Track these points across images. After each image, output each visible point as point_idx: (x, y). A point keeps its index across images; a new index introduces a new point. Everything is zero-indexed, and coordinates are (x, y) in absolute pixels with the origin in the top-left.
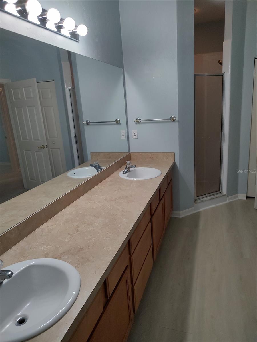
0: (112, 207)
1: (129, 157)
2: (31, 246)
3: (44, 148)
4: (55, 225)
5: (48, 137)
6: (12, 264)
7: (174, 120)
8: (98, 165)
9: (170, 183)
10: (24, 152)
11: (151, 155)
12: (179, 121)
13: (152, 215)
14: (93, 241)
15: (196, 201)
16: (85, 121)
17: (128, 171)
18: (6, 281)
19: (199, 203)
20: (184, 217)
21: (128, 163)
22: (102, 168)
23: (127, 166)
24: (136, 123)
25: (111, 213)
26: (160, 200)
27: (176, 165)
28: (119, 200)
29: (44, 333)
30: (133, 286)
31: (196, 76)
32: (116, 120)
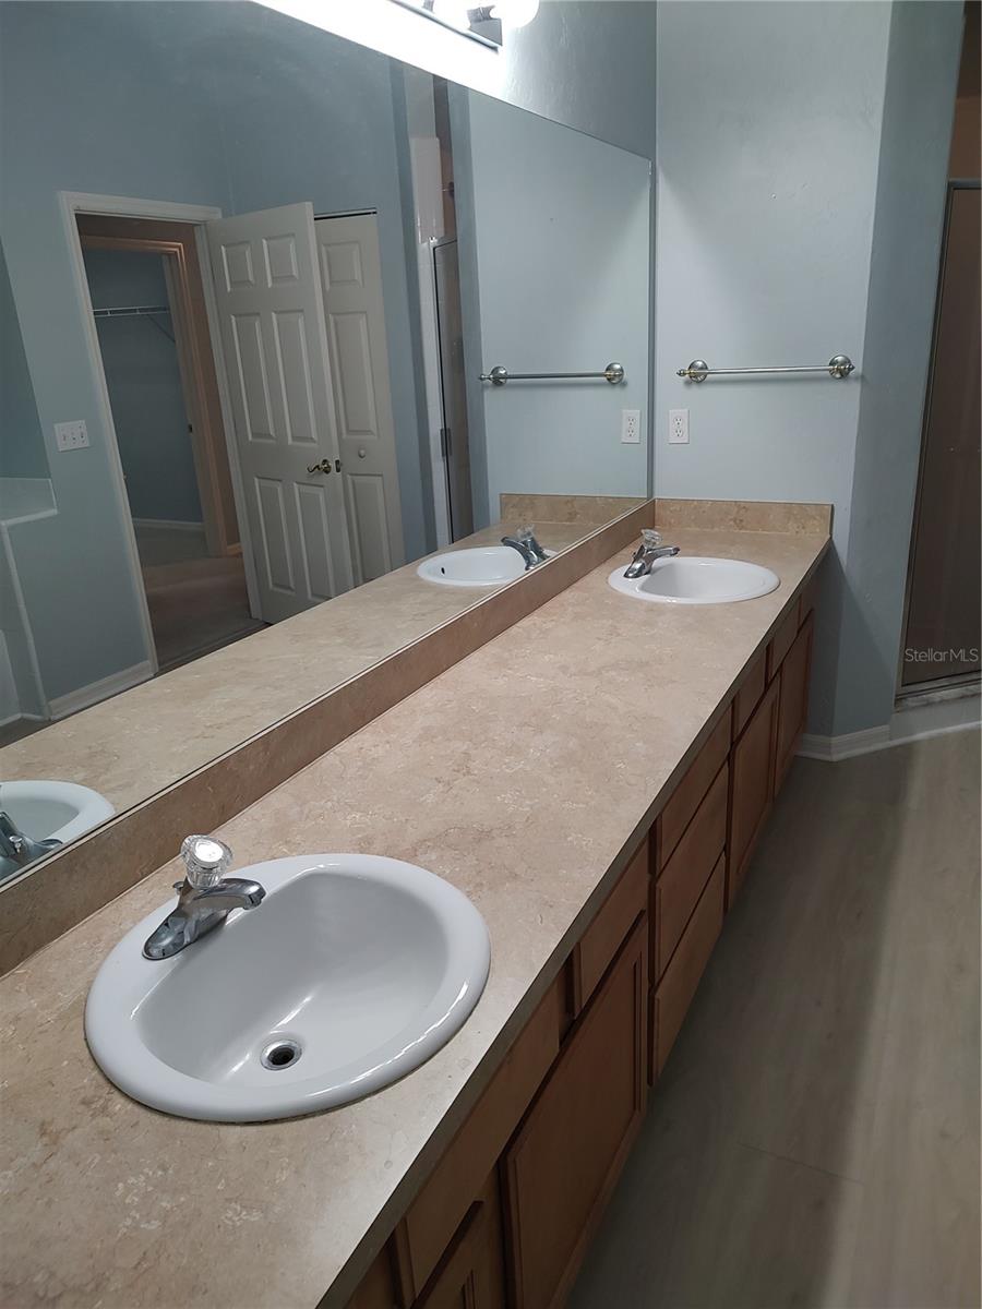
0: (589, 697)
1: (647, 514)
2: (310, 811)
3: (327, 472)
4: (388, 746)
5: (344, 431)
6: (249, 864)
7: (843, 372)
8: (533, 540)
9: (804, 623)
10: (257, 485)
11: (736, 509)
12: (862, 378)
13: (735, 737)
14: (528, 809)
15: (899, 699)
16: (487, 372)
17: (646, 569)
18: (236, 915)
19: (913, 708)
20: (848, 760)
21: (647, 537)
22: (546, 552)
23: (642, 547)
24: (688, 383)
25: (588, 719)
26: (767, 686)
27: (837, 555)
28: (614, 673)
29: (376, 1097)
30: (653, 988)
31: (952, 188)
32: (607, 370)
